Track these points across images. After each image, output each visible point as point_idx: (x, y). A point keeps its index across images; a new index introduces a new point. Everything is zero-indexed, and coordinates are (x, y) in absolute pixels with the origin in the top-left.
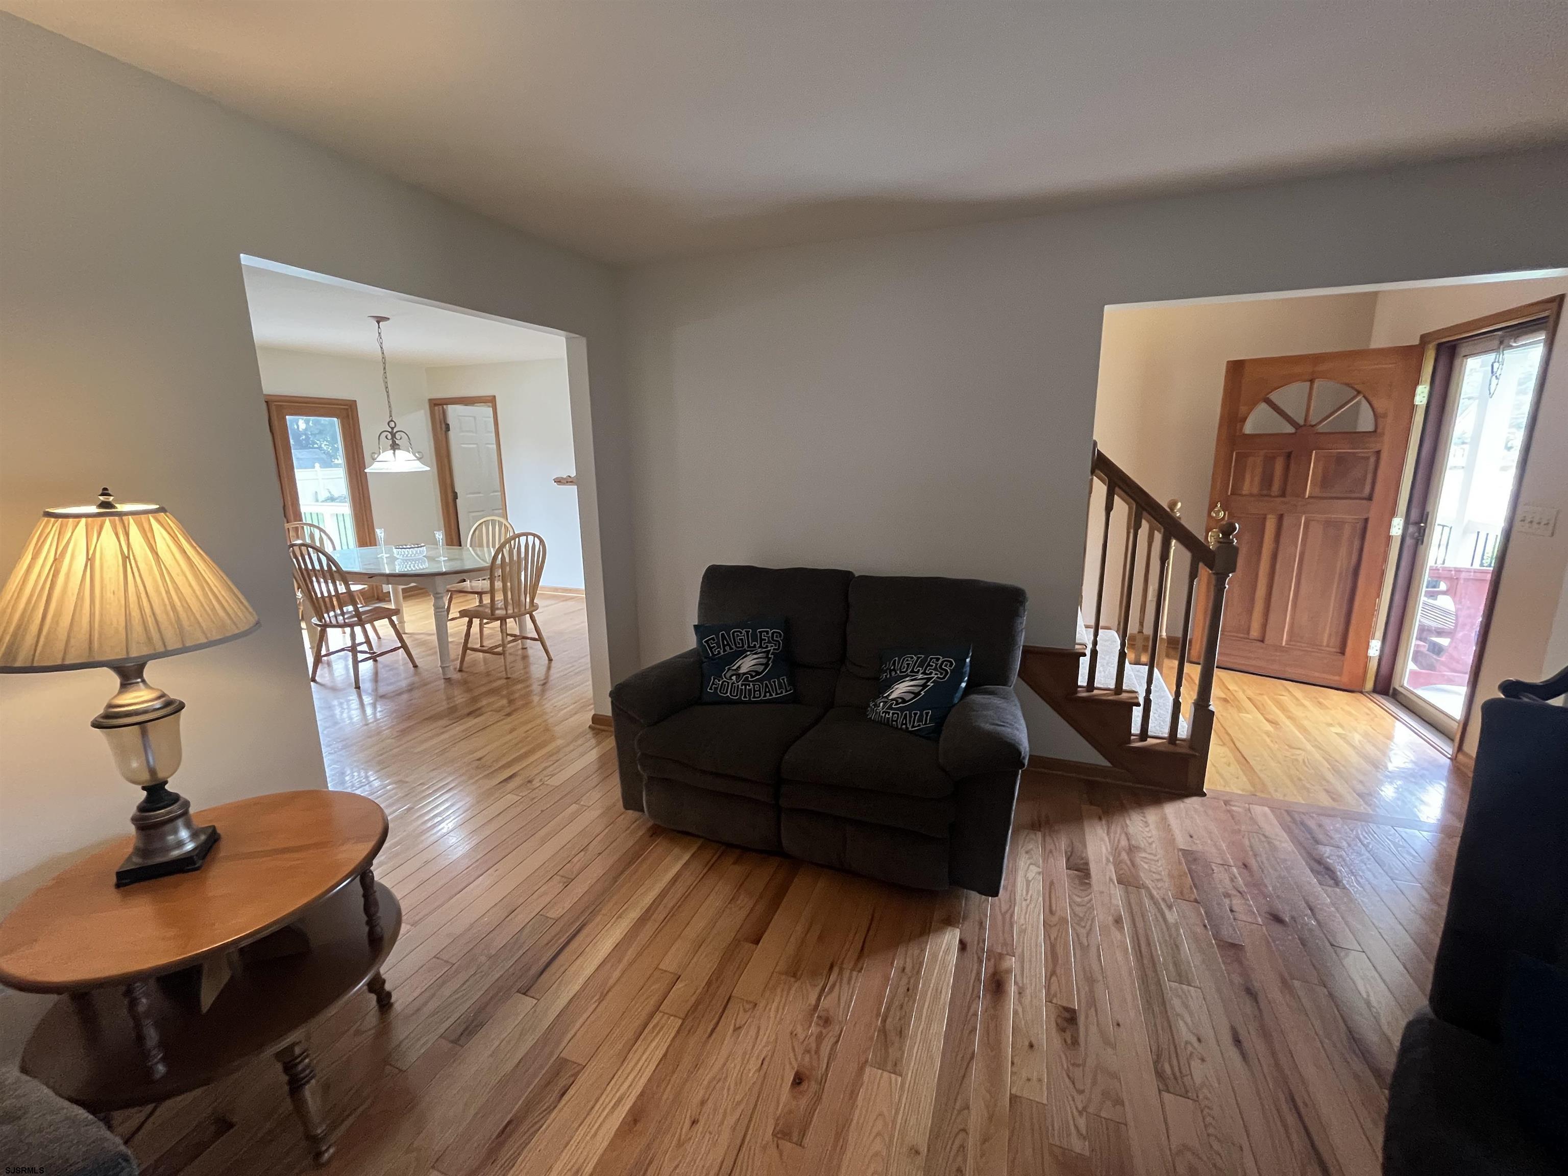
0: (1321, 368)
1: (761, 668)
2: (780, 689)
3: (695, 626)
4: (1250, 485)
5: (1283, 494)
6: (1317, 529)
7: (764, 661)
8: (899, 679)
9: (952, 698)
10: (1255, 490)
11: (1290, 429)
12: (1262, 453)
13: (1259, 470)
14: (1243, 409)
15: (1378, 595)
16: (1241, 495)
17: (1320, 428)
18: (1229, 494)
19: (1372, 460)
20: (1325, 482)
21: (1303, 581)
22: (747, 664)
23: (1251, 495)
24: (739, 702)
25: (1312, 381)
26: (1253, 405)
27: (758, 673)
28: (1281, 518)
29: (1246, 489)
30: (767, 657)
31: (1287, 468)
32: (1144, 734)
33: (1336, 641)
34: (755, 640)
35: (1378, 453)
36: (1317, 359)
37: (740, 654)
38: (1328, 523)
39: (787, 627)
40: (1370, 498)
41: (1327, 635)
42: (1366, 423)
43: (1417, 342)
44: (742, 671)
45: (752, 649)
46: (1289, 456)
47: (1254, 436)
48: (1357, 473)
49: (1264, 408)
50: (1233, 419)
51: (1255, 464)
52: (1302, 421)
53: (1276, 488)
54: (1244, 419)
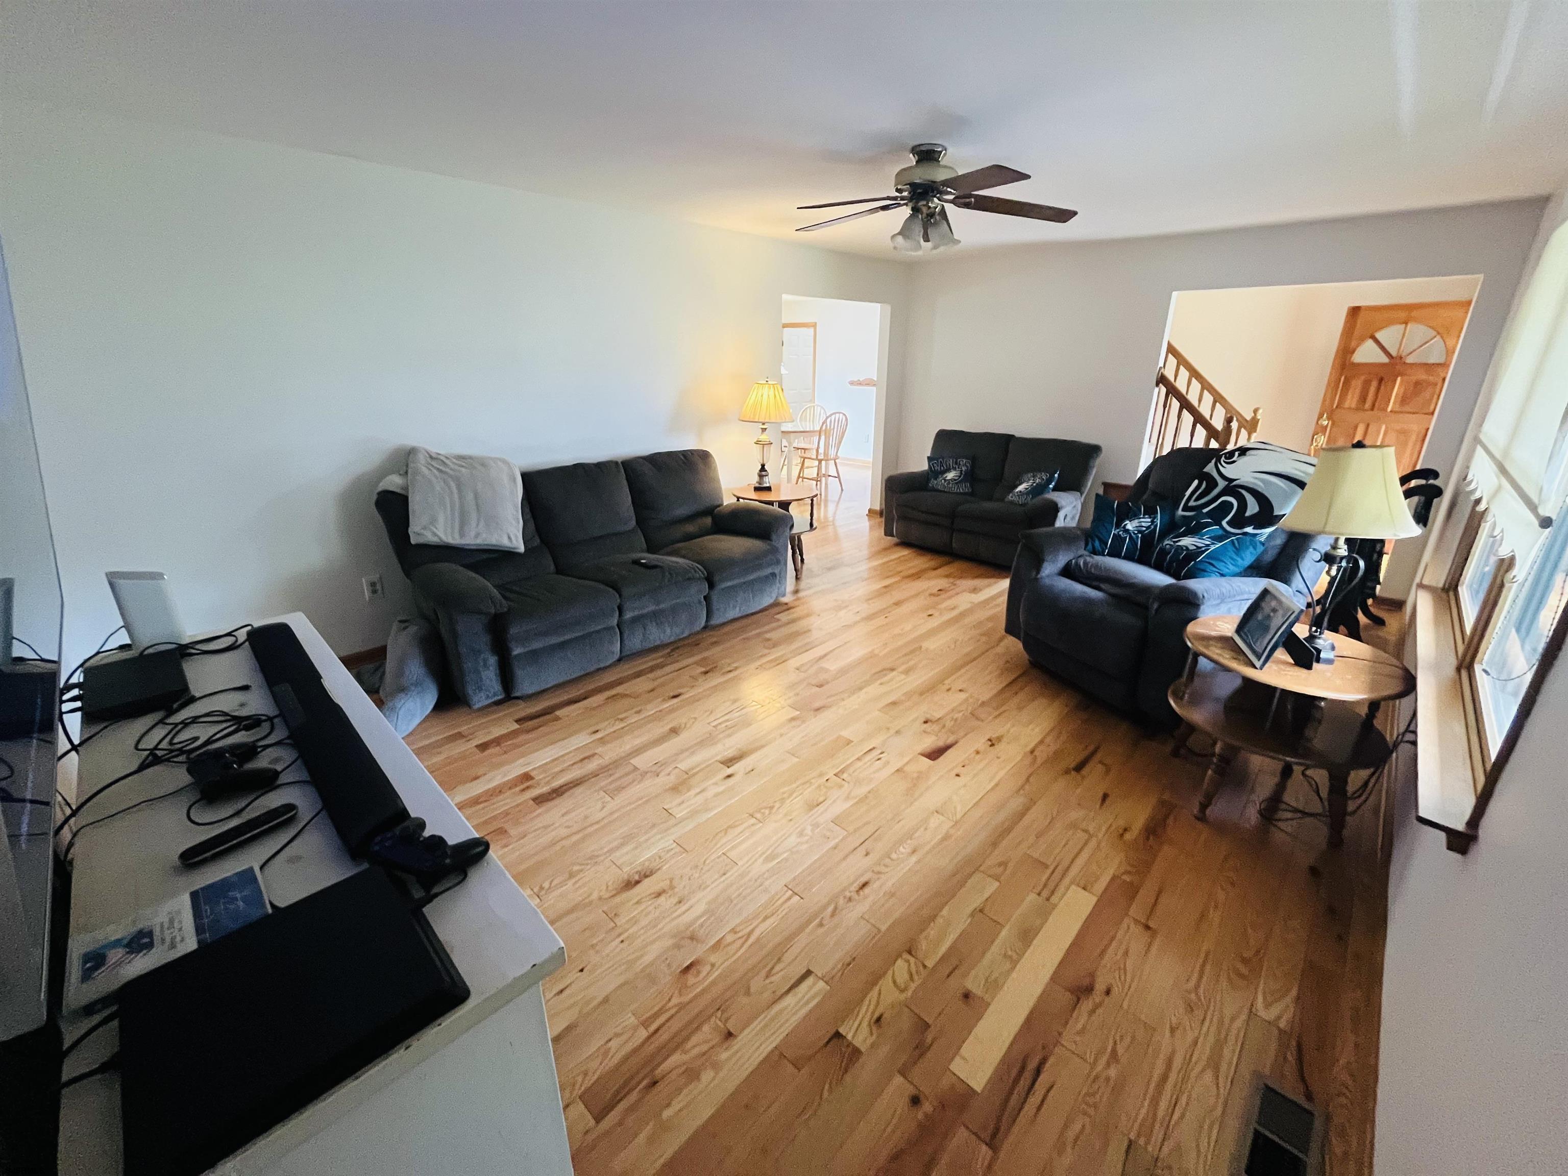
0: (1414, 314)
1: (957, 478)
2: (965, 488)
3: (928, 457)
4: (1351, 400)
5: (1372, 409)
7: (959, 475)
8: (1022, 483)
10: (1353, 405)
11: (1385, 359)
12: (1363, 378)
13: (1358, 391)
14: (1353, 344)
16: (1344, 408)
17: (1409, 360)
18: (1335, 407)
20: (1404, 400)
22: (950, 475)
23: (1350, 408)
24: (943, 491)
25: (1406, 323)
26: (1362, 340)
27: (955, 480)
28: (1368, 425)
29: (1346, 406)
30: (961, 473)
31: (1378, 389)
34: (956, 464)
35: (1444, 380)
36: (1412, 307)
37: (948, 470)
38: (1401, 431)
39: (974, 460)
40: (1432, 413)
44: (948, 478)
45: (955, 469)
46: (1381, 380)
47: (1359, 365)
48: (1427, 394)
49: (1370, 343)
50: (1345, 351)
51: (1357, 385)
52: (1394, 353)
53: (1368, 405)
54: (1353, 352)
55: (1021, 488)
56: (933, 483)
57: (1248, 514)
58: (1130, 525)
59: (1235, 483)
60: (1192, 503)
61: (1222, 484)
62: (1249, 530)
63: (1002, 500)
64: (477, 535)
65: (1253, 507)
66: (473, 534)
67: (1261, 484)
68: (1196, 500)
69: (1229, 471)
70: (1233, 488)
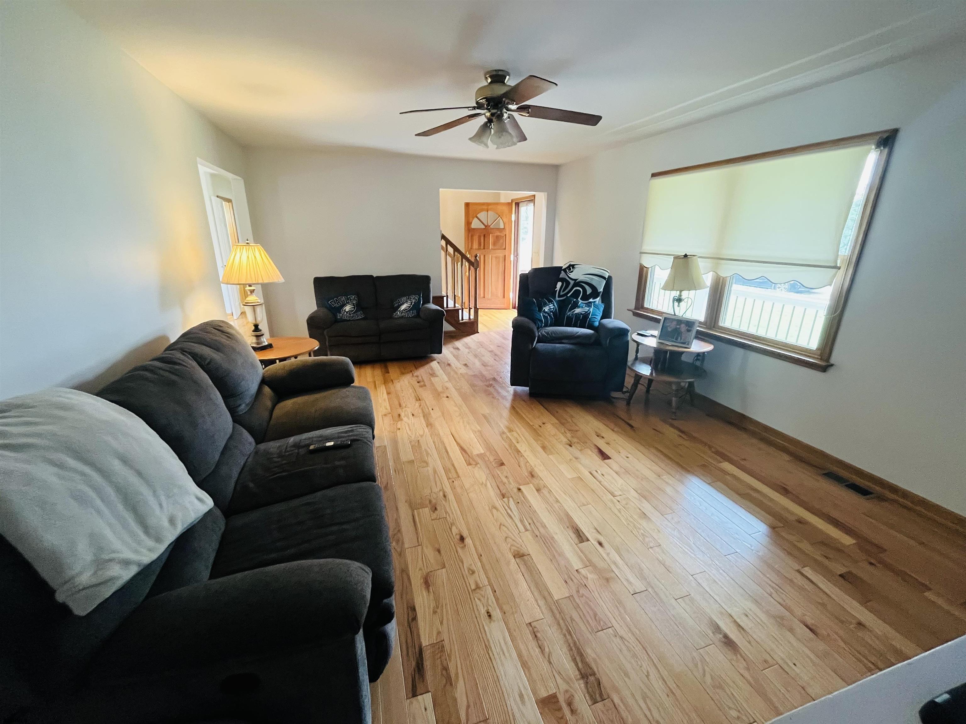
0: (490, 207)
1: (353, 309)
2: (360, 315)
4: (475, 246)
5: (484, 249)
6: (494, 259)
7: (353, 307)
8: (403, 304)
9: (420, 306)
10: (477, 247)
11: (483, 227)
12: (478, 235)
13: (477, 241)
14: (471, 219)
15: (510, 279)
17: (491, 227)
18: (470, 248)
19: (504, 237)
20: (494, 244)
21: (492, 277)
22: (348, 308)
23: (476, 249)
24: (349, 320)
25: (488, 211)
26: (473, 218)
27: (353, 311)
28: (485, 256)
29: (474, 248)
30: (354, 305)
31: (484, 240)
32: (462, 319)
33: (502, 294)
34: (348, 300)
35: (506, 235)
36: (488, 204)
38: (496, 257)
39: (357, 295)
40: (505, 249)
41: (500, 294)
42: (502, 226)
43: (511, 202)
44: (347, 310)
45: (348, 303)
46: (484, 236)
47: (474, 229)
48: (501, 241)
49: (476, 219)
50: (468, 223)
51: (476, 238)
52: (486, 224)
53: (482, 247)
54: (471, 223)
55: (403, 307)
56: (339, 316)
57: (588, 293)
58: (546, 309)
59: (577, 281)
60: (562, 293)
61: (572, 282)
62: (591, 300)
63: (391, 317)
64: (172, 521)
65: (589, 291)
66: (165, 523)
67: (587, 279)
68: (563, 291)
69: (572, 275)
70: (577, 283)
